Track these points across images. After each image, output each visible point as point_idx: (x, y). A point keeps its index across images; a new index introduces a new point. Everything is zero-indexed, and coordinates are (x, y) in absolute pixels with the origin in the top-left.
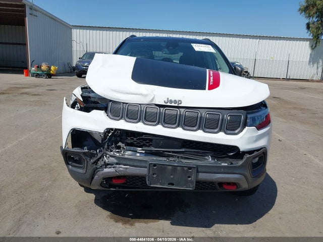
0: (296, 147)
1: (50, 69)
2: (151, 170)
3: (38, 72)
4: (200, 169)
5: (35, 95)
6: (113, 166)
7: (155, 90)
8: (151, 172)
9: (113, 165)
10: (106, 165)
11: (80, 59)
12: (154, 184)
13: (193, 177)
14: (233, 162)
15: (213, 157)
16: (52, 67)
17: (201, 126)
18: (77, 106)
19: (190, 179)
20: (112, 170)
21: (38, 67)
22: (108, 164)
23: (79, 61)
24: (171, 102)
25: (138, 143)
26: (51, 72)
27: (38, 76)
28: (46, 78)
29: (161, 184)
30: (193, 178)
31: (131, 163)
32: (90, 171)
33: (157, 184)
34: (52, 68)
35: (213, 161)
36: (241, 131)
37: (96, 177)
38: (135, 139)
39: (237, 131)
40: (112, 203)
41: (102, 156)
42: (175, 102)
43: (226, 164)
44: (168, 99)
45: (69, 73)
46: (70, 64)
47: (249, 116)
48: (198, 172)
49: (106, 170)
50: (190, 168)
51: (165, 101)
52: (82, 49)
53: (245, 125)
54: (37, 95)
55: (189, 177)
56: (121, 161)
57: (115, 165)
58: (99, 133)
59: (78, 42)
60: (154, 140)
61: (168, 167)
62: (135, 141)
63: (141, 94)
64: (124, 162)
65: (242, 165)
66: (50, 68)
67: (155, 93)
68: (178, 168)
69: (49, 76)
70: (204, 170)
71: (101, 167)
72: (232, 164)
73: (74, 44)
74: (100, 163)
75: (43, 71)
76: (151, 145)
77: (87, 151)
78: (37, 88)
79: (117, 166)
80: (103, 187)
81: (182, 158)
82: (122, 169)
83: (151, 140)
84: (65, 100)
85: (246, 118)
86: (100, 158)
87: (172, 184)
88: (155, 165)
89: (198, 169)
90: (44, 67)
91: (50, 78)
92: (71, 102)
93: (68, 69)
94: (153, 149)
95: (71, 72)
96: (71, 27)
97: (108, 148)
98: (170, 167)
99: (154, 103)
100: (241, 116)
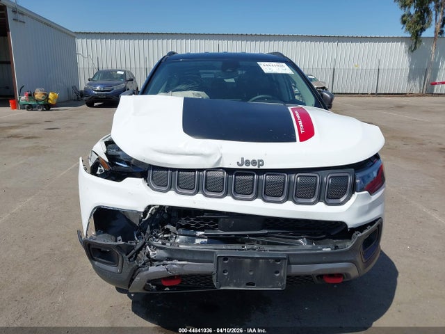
0: (404, 197)
1: (47, 98)
2: (220, 265)
3: (31, 103)
4: (292, 260)
5: (29, 138)
6: (162, 263)
7: (221, 147)
8: (220, 269)
9: (162, 261)
10: (152, 261)
11: (89, 80)
12: (225, 285)
13: (282, 271)
14: (339, 245)
15: (310, 241)
16: (50, 94)
17: (290, 195)
18: (99, 168)
19: (278, 275)
20: (162, 268)
21: (30, 95)
22: (155, 261)
23: (88, 84)
24: (248, 163)
25: (198, 225)
26: (50, 102)
27: (30, 107)
28: (43, 110)
29: (235, 285)
30: (283, 273)
31: (190, 257)
32: (127, 271)
33: (230, 286)
34: (51, 96)
35: (310, 246)
36: (348, 199)
37: (137, 279)
38: (192, 220)
39: (342, 200)
40: (159, 305)
41: (144, 246)
42: (254, 162)
43: (329, 249)
44: (243, 159)
45: (74, 100)
46: (75, 88)
47: (358, 175)
48: (289, 263)
49: (152, 269)
50: (278, 260)
51: (238, 163)
52: (91, 66)
53: (354, 190)
54: (32, 138)
55: (277, 272)
56: (174, 254)
57: (165, 262)
58: (138, 212)
59: (85, 55)
60: (221, 220)
61: (246, 260)
62: (192, 223)
63: (201, 155)
64: (179, 256)
65: (351, 249)
66: (48, 96)
67: (222, 151)
68: (261, 260)
69: (47, 106)
70: (297, 260)
71: (144, 264)
72: (336, 247)
73: (80, 59)
74: (142, 257)
75: (37, 101)
76: (217, 227)
77: (121, 243)
78: (31, 126)
79: (169, 262)
80: (147, 290)
81: (264, 243)
82: (177, 266)
83: (216, 220)
84: (81, 161)
85: (354, 179)
86: (140, 249)
87: (252, 284)
88: (226, 258)
89: (289, 260)
90: (39, 95)
91: (48, 109)
92: (91, 164)
93: (74, 96)
94: (220, 232)
95: (78, 100)
96: (75, 35)
97: (152, 233)
98: (249, 260)
99: (220, 166)
100: (347, 176)
